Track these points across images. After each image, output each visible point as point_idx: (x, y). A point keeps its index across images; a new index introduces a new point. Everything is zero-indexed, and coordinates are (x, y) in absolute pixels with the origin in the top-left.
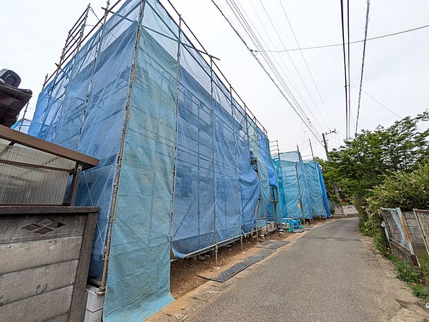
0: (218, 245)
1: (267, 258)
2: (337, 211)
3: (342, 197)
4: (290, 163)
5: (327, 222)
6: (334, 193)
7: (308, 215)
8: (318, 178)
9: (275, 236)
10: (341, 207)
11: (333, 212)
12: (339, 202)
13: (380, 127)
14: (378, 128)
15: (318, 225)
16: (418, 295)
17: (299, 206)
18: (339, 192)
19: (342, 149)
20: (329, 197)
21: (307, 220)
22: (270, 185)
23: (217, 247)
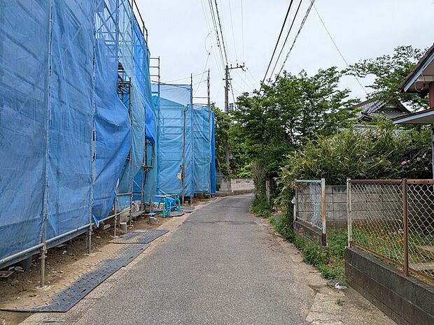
0: (48, 244)
1: (138, 259)
2: (224, 186)
3: (233, 167)
4: (175, 106)
5: (211, 201)
6: (224, 161)
7: (189, 191)
8: (210, 136)
9: (143, 223)
10: (229, 180)
11: (218, 187)
12: (228, 174)
13: (303, 74)
14: (300, 74)
15: (200, 206)
16: (326, 277)
17: (179, 177)
18: (230, 160)
19: (255, 95)
20: (217, 165)
21: (187, 198)
22: (146, 138)
23: (45, 249)
